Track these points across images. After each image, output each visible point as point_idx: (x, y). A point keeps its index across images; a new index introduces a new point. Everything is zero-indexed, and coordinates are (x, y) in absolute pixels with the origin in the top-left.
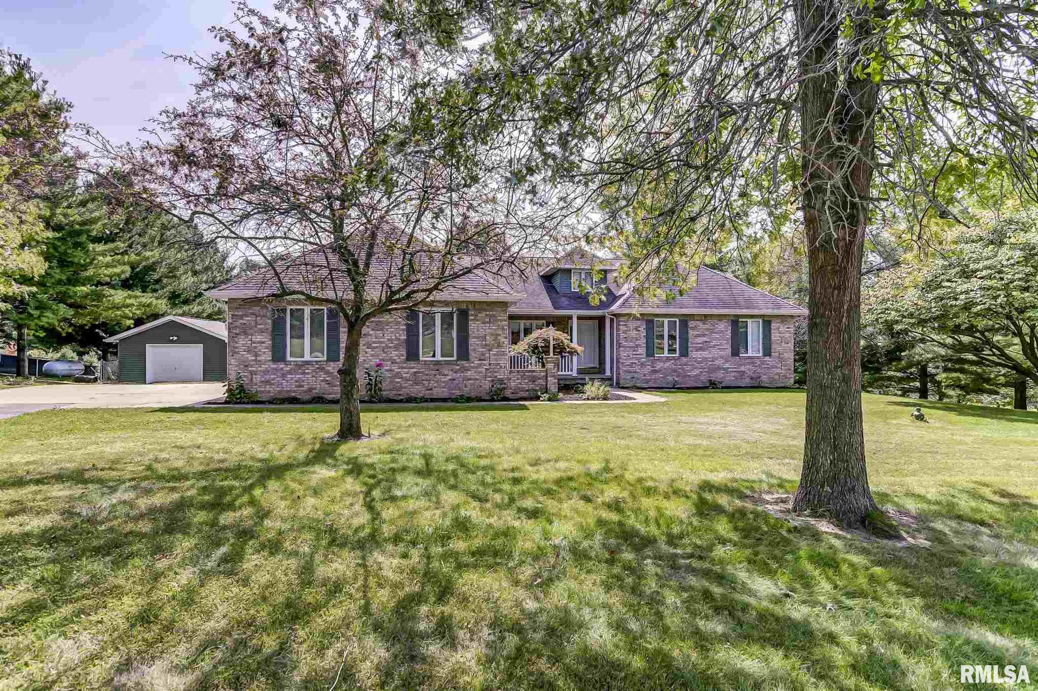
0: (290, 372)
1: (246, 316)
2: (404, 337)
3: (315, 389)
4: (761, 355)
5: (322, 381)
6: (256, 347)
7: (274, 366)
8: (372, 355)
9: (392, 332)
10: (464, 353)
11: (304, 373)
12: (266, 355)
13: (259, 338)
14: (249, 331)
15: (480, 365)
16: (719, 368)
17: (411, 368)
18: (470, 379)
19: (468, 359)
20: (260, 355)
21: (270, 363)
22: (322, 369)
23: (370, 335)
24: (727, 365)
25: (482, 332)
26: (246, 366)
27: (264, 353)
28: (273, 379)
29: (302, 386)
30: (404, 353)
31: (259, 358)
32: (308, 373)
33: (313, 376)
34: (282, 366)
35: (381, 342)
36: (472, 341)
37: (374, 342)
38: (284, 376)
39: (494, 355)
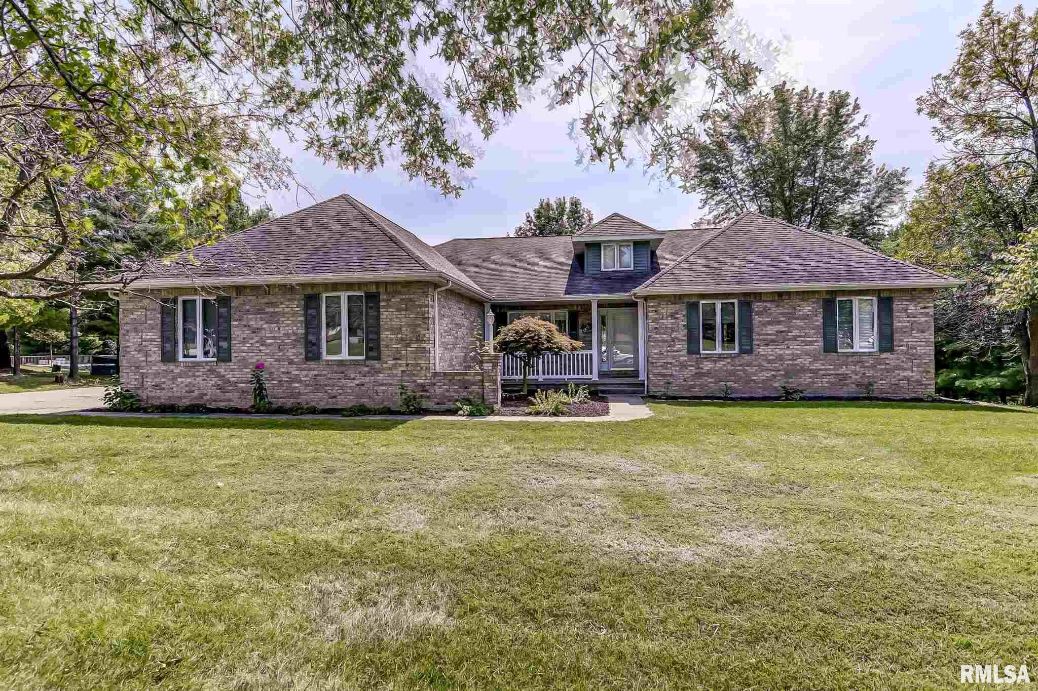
0: (180, 375)
1: (137, 310)
2: (302, 331)
3: (206, 394)
4: (876, 349)
5: (213, 385)
6: (146, 346)
7: (165, 368)
8: (267, 354)
9: (288, 325)
10: (373, 350)
11: (194, 376)
12: (156, 356)
13: (149, 336)
14: (140, 328)
15: (395, 366)
16: (803, 370)
17: (310, 370)
18: (383, 385)
19: (378, 358)
20: (150, 355)
21: (161, 364)
22: (212, 371)
23: (264, 329)
24: (817, 365)
25: (396, 323)
26: (137, 368)
27: (155, 352)
28: (164, 383)
29: (193, 392)
30: (303, 350)
31: (149, 359)
32: (198, 376)
33: (204, 380)
34: (172, 368)
35: (274, 338)
36: (385, 334)
37: (269, 338)
38: (174, 379)
39: (412, 352)
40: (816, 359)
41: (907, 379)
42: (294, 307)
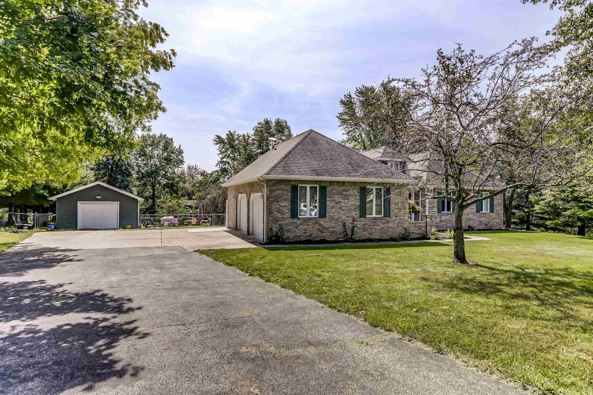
0: (301, 224)
1: (277, 190)
2: (358, 204)
3: (313, 234)
4: (489, 212)
5: (317, 230)
6: (282, 209)
7: (291, 221)
8: (343, 214)
9: (352, 201)
10: (388, 214)
11: (308, 225)
12: (288, 214)
13: (284, 204)
14: (279, 200)
15: (395, 219)
16: (471, 219)
17: (362, 222)
18: (391, 228)
19: (389, 216)
20: (284, 215)
21: (290, 219)
22: (317, 223)
23: (342, 202)
24: (474, 218)
25: (396, 201)
26: (277, 221)
27: (287, 213)
28: (292, 229)
29: (307, 233)
30: (359, 213)
31: (284, 216)
32: (309, 225)
33: (312, 227)
34: (296, 221)
35: (347, 207)
36: (392, 206)
37: (344, 207)
38: (297, 227)
39: (402, 214)
40: (474, 215)
41: (496, 222)
42: (355, 193)
